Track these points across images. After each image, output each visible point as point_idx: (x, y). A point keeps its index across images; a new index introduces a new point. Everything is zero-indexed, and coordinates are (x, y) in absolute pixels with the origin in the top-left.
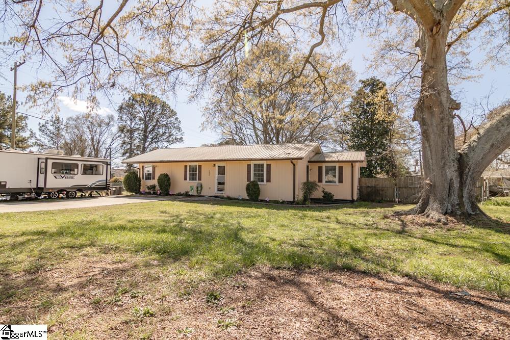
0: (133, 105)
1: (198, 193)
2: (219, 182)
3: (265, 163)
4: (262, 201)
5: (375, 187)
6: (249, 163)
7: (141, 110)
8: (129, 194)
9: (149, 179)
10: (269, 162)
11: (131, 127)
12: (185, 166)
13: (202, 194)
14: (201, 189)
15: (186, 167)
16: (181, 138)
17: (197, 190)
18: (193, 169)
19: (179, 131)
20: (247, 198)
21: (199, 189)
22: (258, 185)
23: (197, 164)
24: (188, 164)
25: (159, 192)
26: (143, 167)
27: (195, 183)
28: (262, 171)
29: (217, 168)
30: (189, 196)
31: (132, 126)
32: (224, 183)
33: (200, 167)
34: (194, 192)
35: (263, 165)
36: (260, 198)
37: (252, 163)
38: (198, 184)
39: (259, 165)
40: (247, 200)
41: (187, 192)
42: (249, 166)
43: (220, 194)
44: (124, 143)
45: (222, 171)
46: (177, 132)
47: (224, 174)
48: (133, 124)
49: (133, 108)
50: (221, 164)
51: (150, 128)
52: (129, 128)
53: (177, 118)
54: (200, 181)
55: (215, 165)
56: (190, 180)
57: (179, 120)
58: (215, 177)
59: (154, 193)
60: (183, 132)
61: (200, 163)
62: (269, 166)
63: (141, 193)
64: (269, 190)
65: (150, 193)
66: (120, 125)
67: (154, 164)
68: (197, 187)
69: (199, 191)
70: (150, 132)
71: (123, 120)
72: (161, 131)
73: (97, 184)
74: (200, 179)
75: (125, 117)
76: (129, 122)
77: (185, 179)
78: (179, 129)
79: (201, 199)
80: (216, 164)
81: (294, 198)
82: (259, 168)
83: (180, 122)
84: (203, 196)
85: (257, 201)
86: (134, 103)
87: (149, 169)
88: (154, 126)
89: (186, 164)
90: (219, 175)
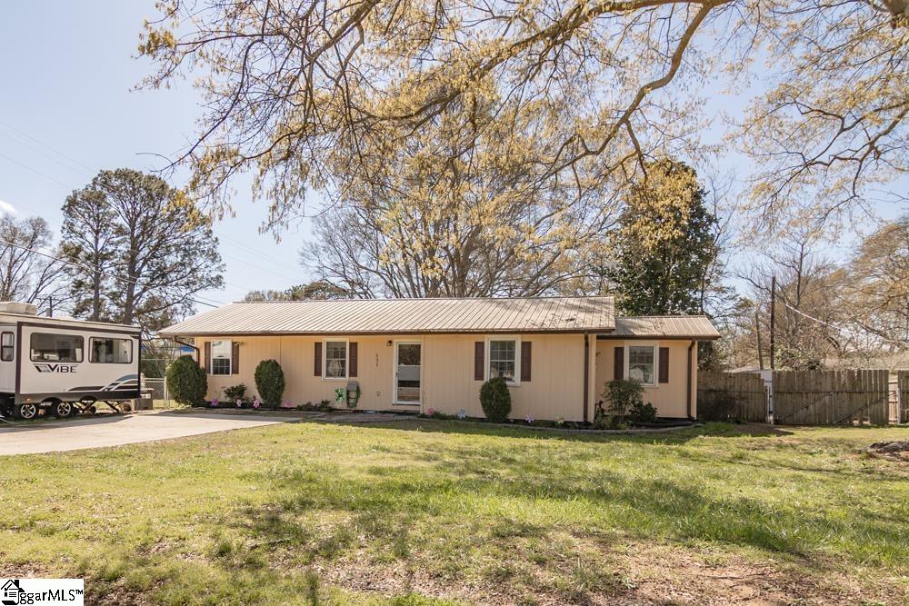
0: (101, 197)
1: (348, 404)
2: (401, 379)
3: (518, 340)
4: (516, 421)
5: (725, 391)
6: (479, 338)
7: (121, 210)
8: (181, 407)
9: (222, 373)
10: (527, 338)
11: (96, 250)
12: (316, 344)
13: (359, 407)
14: (358, 397)
15: (318, 346)
16: (219, 278)
17: (348, 398)
18: (336, 352)
19: (213, 260)
20: (483, 415)
21: (353, 395)
22: (506, 386)
23: (347, 340)
24: (324, 340)
25: (256, 404)
26: (207, 345)
27: (343, 382)
28: (512, 355)
29: (395, 349)
30: (332, 411)
31: (99, 248)
32: (418, 382)
33: (353, 346)
34: (340, 404)
35: (512, 344)
36: (511, 416)
37: (487, 340)
38: (350, 384)
39: (503, 344)
40: (482, 420)
41: (325, 403)
42: (480, 346)
43: (407, 405)
44: (79, 284)
45: (410, 356)
46: (209, 263)
47: (417, 363)
48: (101, 241)
49: (99, 205)
50: (409, 341)
51: (145, 252)
52: (90, 250)
53: (211, 231)
54: (352, 379)
55: (390, 342)
56: (328, 374)
57: (214, 236)
58: (391, 370)
59: (243, 406)
60: (222, 263)
61: (354, 339)
62: (527, 347)
63: (209, 406)
64: (528, 398)
65: (232, 405)
66: (66, 242)
67: (236, 339)
68: (348, 392)
69: (351, 401)
70: (146, 261)
71: (73, 232)
72: (172, 259)
73: (122, 383)
74: (354, 373)
75: (80, 224)
76: (90, 237)
77: (318, 372)
78: (214, 256)
79: (358, 417)
80: (394, 342)
81: (586, 416)
82: (503, 350)
83: (217, 239)
84: (362, 411)
85: (508, 421)
86: (105, 192)
87: (222, 350)
88: (156, 248)
89: (318, 339)
90: (402, 365)
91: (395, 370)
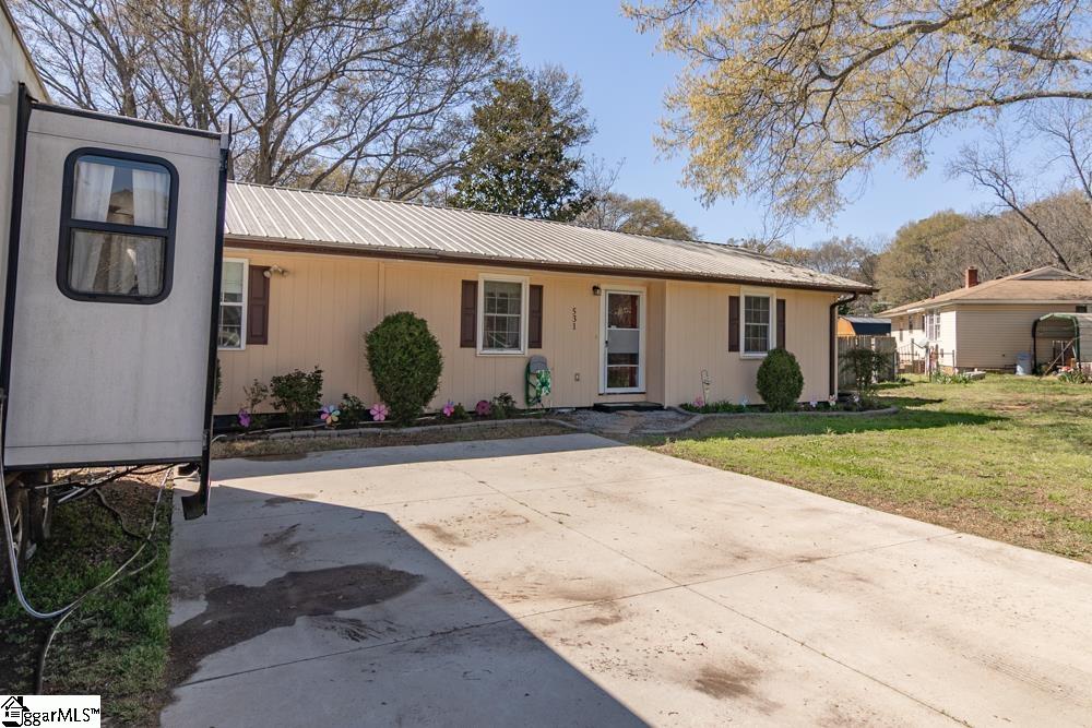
1: (527, 397)
2: (613, 351)
3: (773, 296)
6: (735, 291)
10: (781, 295)
12: (466, 284)
13: (544, 403)
15: (469, 287)
18: (502, 299)
21: (534, 381)
23: (525, 279)
24: (483, 275)
28: (766, 318)
29: (603, 301)
32: (636, 355)
33: (537, 291)
35: (767, 300)
37: (742, 293)
38: (528, 361)
39: (757, 299)
42: (733, 302)
43: (620, 396)
45: (624, 312)
50: (624, 287)
54: (533, 352)
55: (596, 288)
56: (489, 344)
58: (597, 337)
61: (539, 277)
62: (781, 305)
68: (526, 374)
69: (532, 392)
74: (536, 342)
77: (469, 341)
80: (603, 287)
81: (832, 394)
82: (756, 308)
84: (548, 411)
89: (469, 273)
90: (614, 328)
91: (603, 337)
